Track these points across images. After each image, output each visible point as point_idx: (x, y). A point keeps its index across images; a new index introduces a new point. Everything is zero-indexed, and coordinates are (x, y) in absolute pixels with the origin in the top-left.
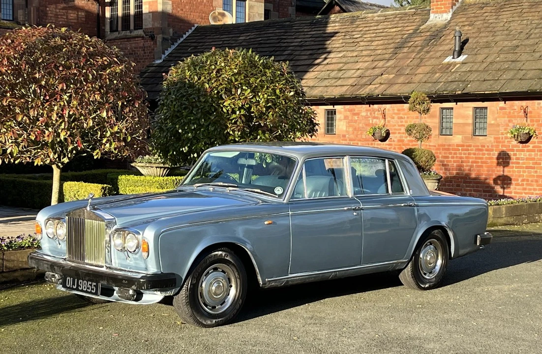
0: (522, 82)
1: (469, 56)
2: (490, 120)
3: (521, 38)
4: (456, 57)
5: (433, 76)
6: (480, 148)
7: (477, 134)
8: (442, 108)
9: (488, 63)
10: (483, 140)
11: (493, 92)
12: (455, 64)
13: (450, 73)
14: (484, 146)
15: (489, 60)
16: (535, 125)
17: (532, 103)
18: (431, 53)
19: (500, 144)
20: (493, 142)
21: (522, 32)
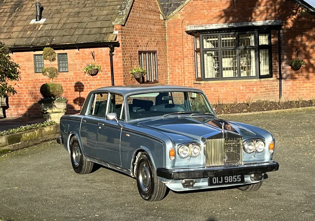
0: (90, 36)
1: (48, 19)
2: (70, 61)
3: (80, 6)
4: (38, 20)
5: (26, 33)
6: (64, 80)
7: (61, 71)
8: (34, 55)
9: (63, 24)
10: (66, 74)
11: (72, 43)
12: (39, 25)
13: (37, 32)
14: (67, 79)
15: (62, 22)
16: (100, 63)
17: (97, 49)
18: (19, 17)
19: (78, 77)
20: (73, 75)
21: (79, 3)
